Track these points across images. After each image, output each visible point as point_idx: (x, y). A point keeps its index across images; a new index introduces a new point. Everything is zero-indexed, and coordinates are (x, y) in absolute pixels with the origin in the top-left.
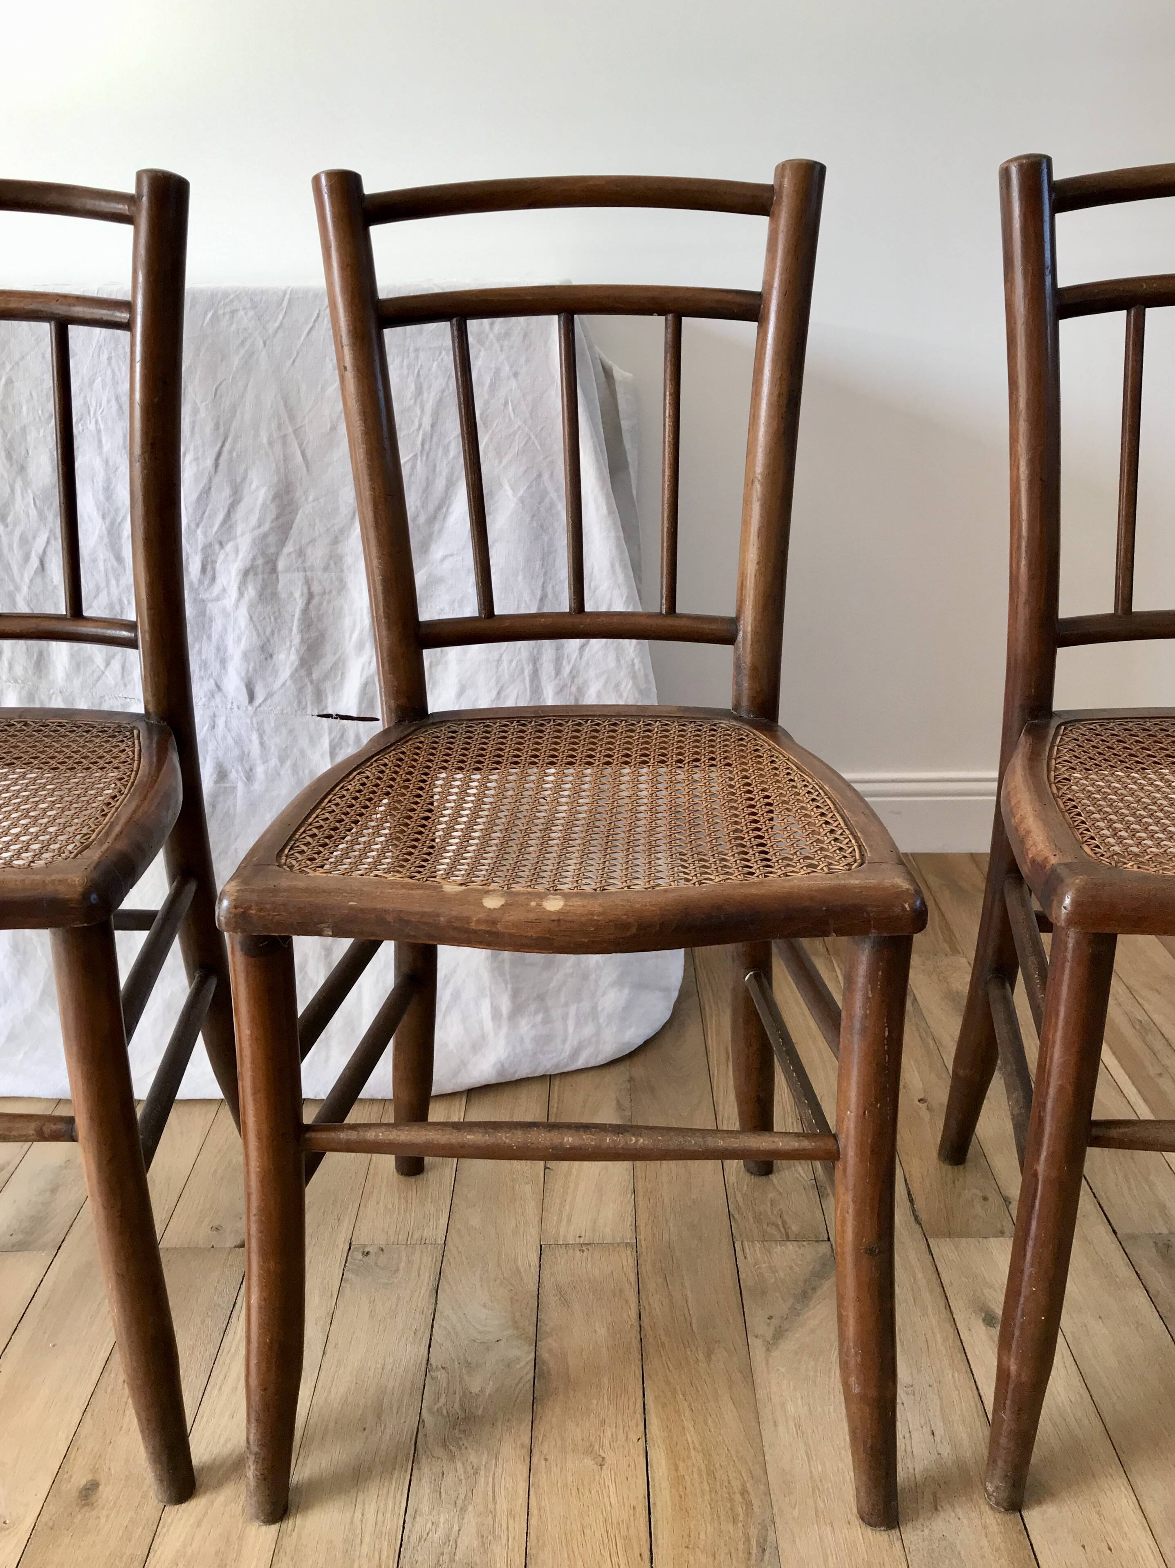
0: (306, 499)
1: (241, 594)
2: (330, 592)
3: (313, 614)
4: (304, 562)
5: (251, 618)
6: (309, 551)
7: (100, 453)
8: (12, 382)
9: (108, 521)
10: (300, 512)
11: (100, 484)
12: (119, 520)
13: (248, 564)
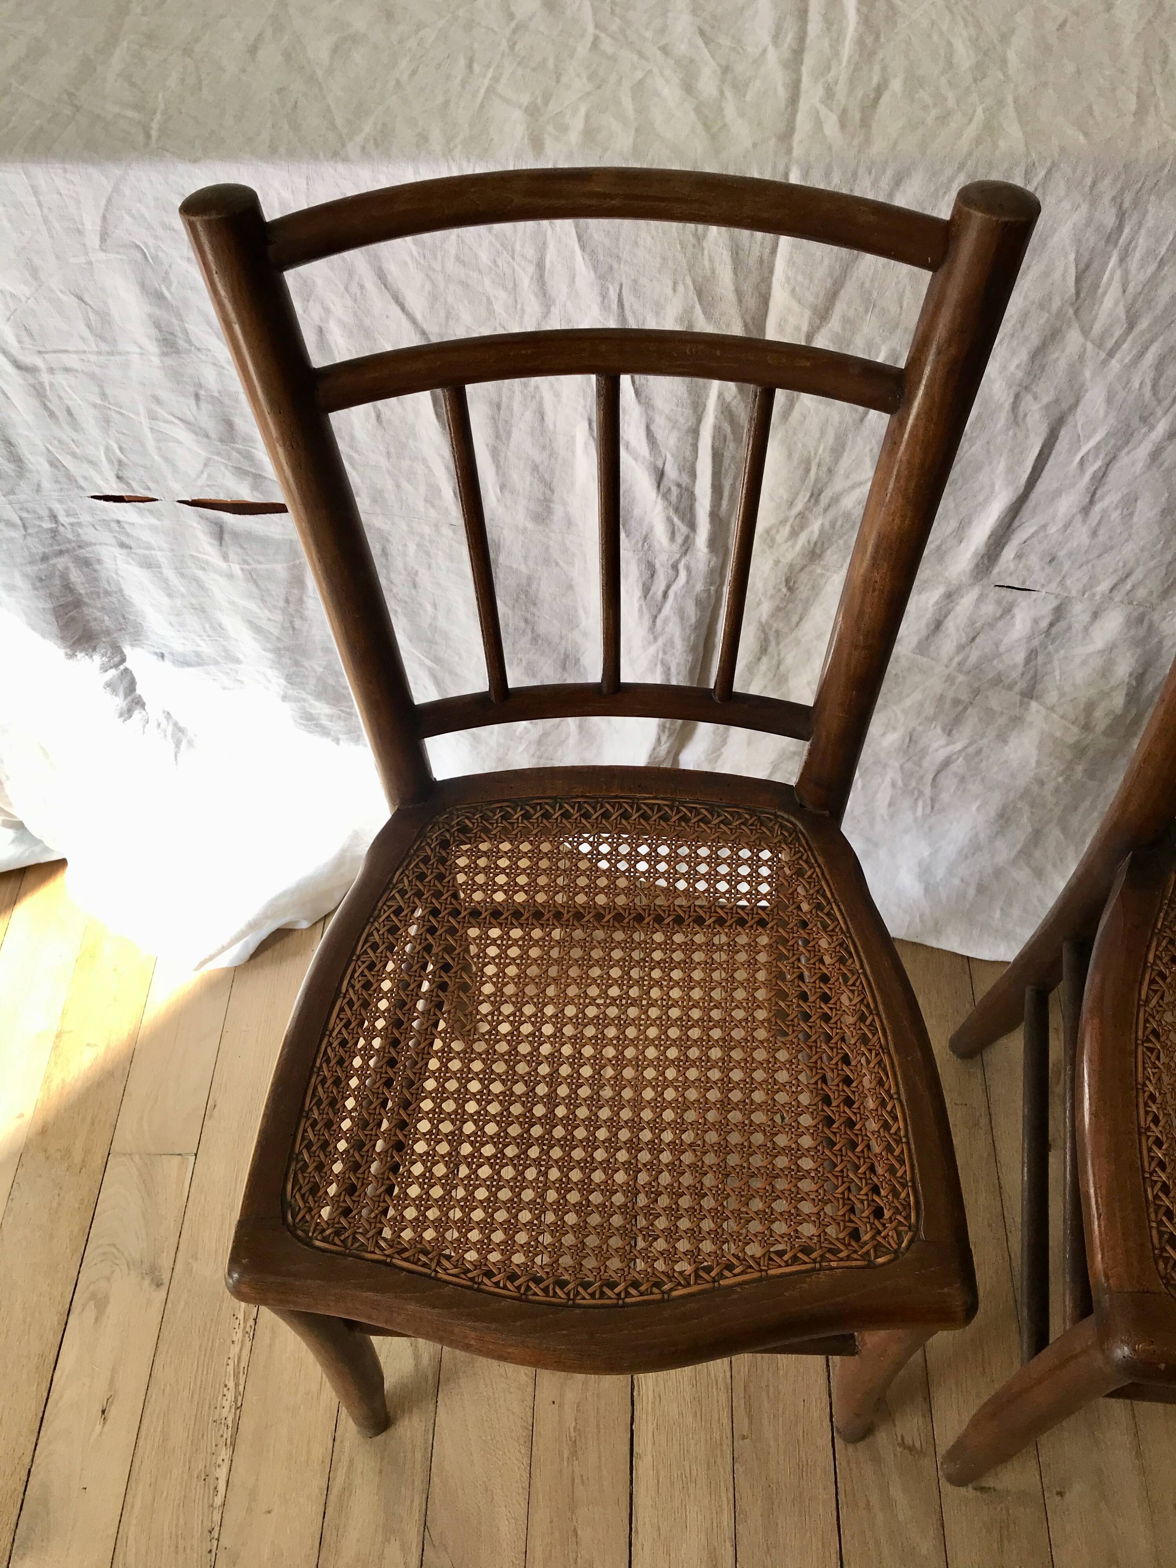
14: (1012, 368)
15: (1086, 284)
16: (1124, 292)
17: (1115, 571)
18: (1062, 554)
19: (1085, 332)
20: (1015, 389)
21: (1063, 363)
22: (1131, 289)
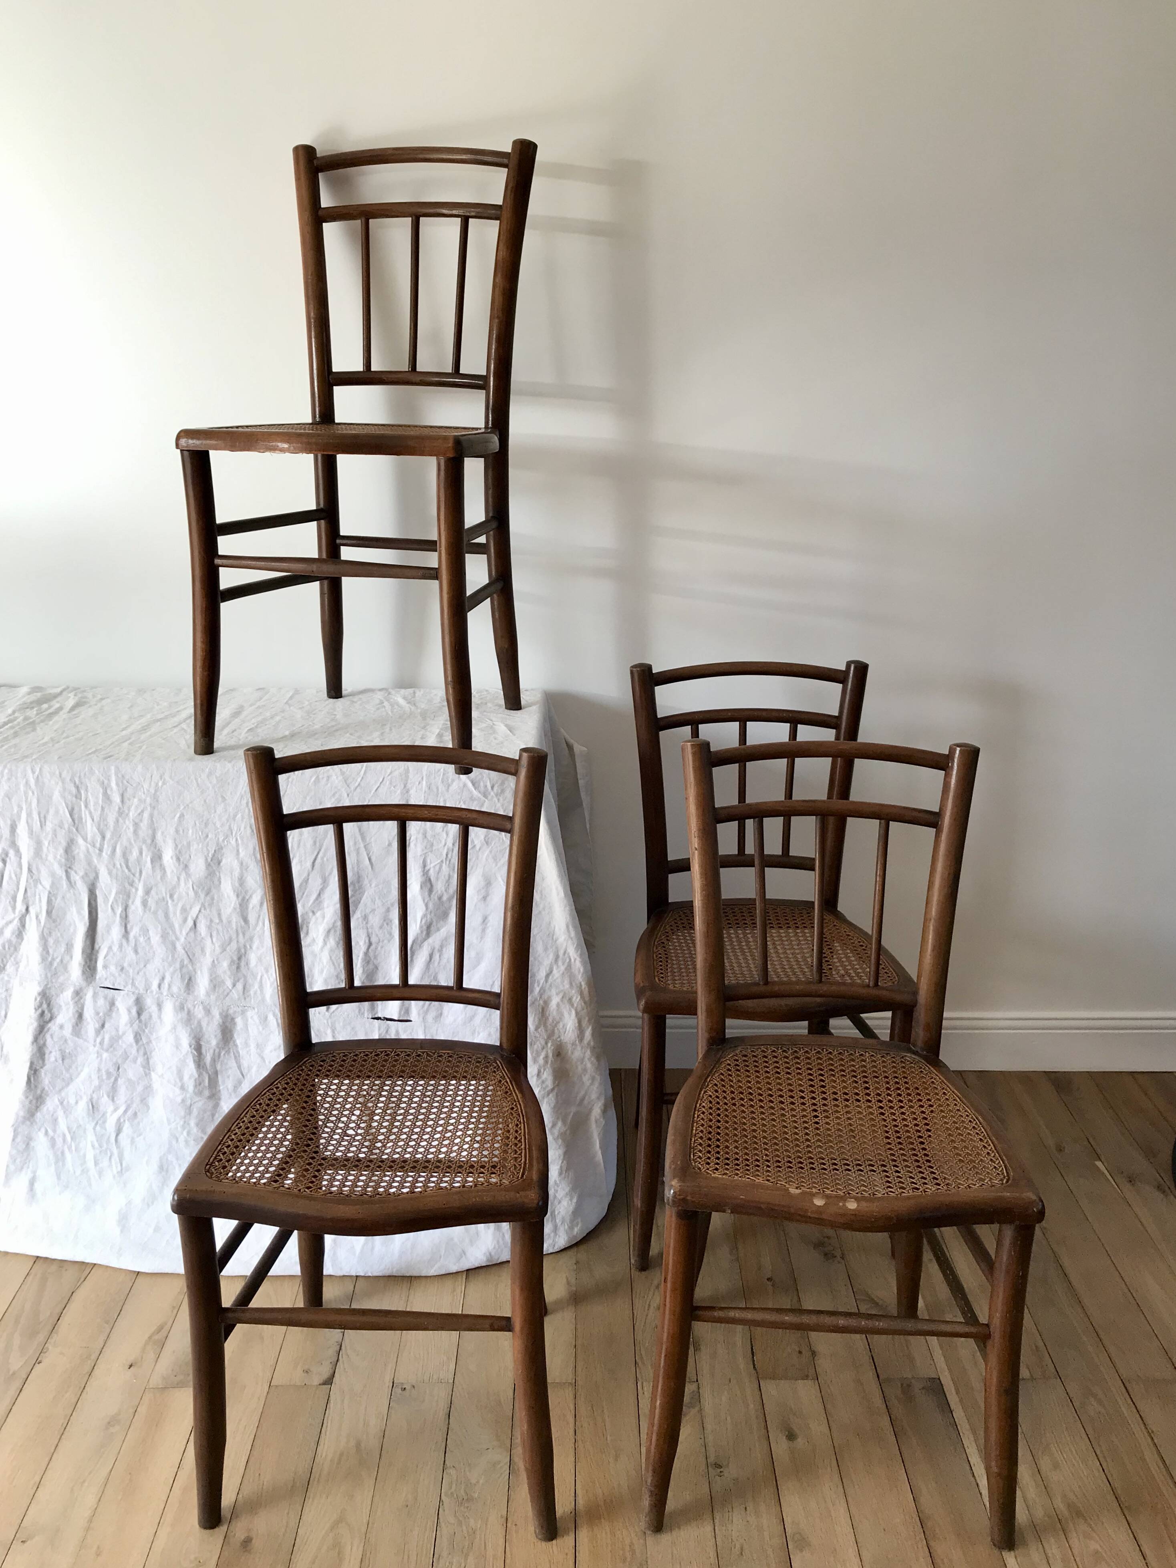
0: (371, 885)
1: (325, 943)
2: (383, 941)
3: (371, 954)
4: (367, 923)
5: (331, 957)
6: (370, 917)
7: (238, 859)
8: (184, 816)
9: (240, 898)
10: (366, 894)
11: (236, 876)
12: (247, 897)
13: (331, 926)
14: (58, 857)
15: (76, 817)
16: (93, 820)
17: (156, 975)
18: (125, 965)
19: (85, 840)
20: (63, 869)
21: (82, 856)
22: (95, 820)
